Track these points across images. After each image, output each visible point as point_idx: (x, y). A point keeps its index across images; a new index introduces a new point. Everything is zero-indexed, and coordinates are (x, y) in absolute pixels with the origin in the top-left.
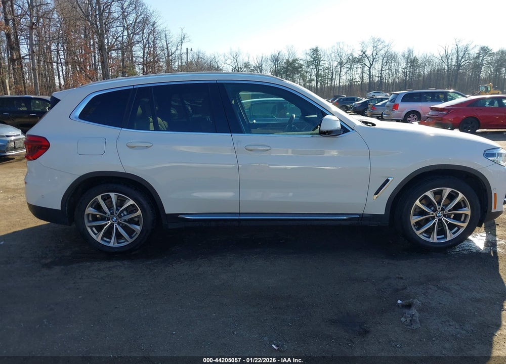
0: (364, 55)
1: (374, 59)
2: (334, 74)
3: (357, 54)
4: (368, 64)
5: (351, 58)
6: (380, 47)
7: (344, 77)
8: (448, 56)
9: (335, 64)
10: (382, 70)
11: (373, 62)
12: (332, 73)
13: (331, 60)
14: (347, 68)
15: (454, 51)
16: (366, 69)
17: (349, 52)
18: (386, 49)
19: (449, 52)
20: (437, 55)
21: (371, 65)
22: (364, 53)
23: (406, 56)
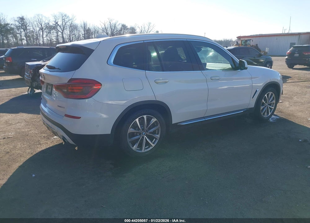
0: (57, 24)
1: (64, 28)
2: (38, 35)
3: (52, 23)
4: (60, 30)
5: (48, 26)
6: (67, 20)
7: (45, 38)
8: (107, 29)
9: (38, 29)
10: (70, 35)
11: (63, 29)
12: (37, 35)
13: (34, 26)
14: (46, 32)
15: (109, 26)
16: (60, 33)
17: (47, 22)
18: (70, 22)
19: (107, 26)
20: (100, 27)
21: (63, 31)
22: (57, 23)
23: (83, 27)
